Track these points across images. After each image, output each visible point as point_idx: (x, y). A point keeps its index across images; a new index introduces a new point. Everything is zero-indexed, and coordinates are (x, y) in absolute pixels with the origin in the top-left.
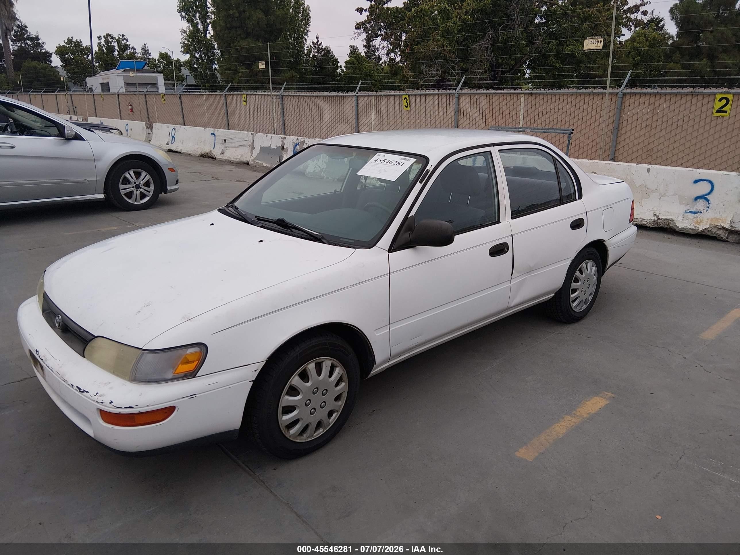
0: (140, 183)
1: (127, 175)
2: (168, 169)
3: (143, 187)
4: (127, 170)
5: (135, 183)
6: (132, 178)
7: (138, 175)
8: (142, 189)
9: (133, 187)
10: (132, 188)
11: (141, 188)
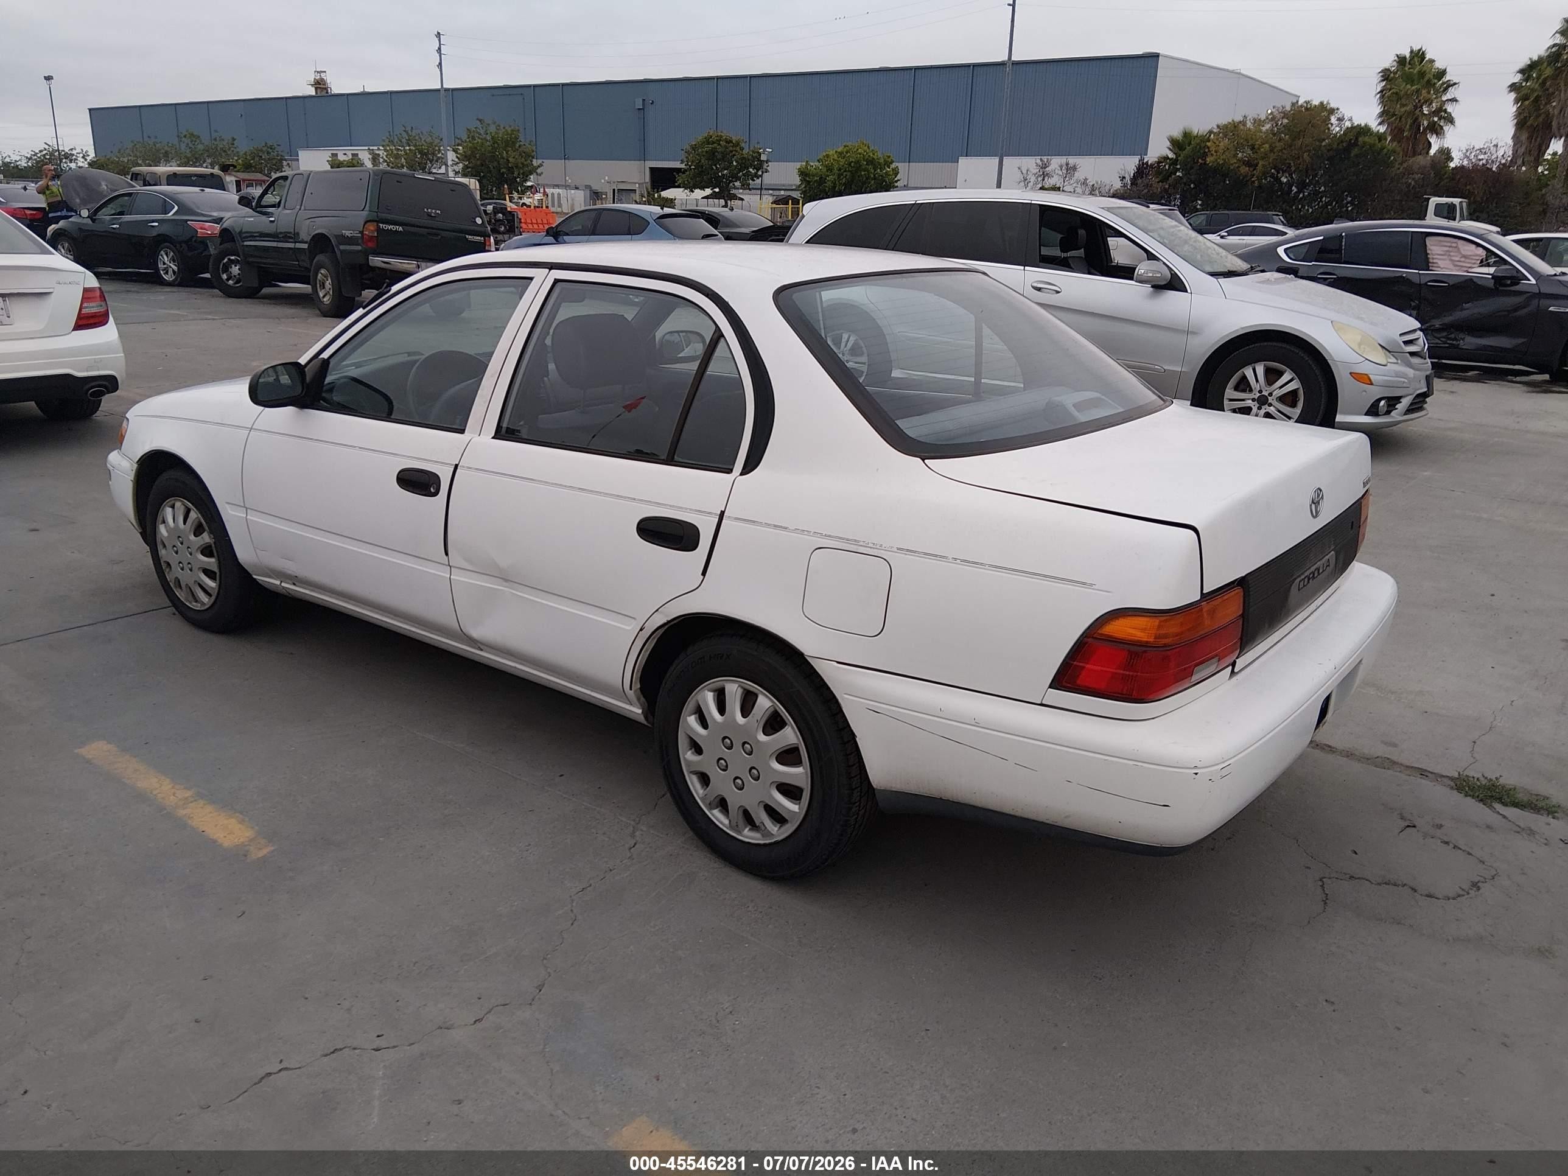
0: (1271, 394)
1: (1248, 372)
2: (1351, 373)
3: (1275, 403)
4: (1252, 361)
5: (1260, 391)
6: (1257, 381)
7: (1272, 375)
8: (1272, 408)
9: (1253, 400)
10: (1250, 401)
11: (1270, 405)
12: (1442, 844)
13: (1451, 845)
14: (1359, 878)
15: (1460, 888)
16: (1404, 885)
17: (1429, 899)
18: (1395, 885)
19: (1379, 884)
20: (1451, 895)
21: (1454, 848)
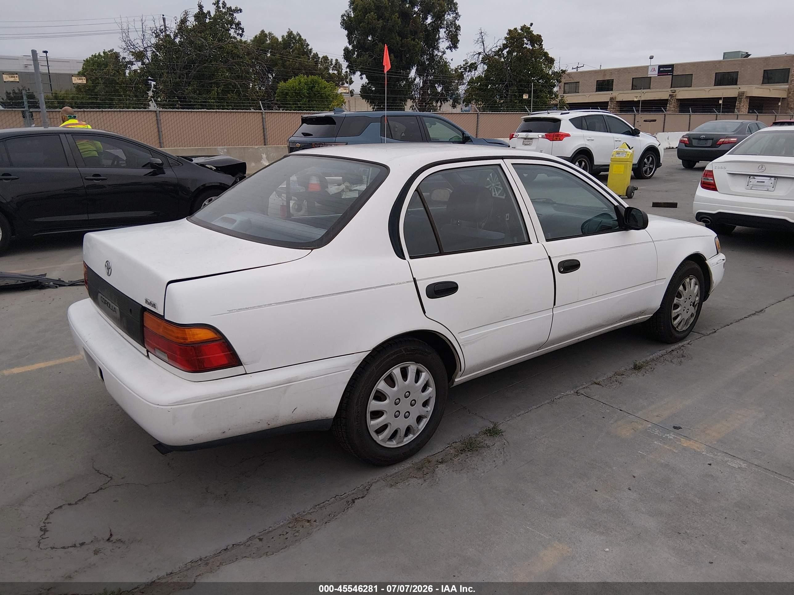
12: (84, 541)
13: (78, 545)
14: (98, 490)
15: (50, 523)
16: (76, 503)
17: (59, 505)
18: (80, 500)
19: (87, 495)
20: (51, 515)
21: (75, 544)
